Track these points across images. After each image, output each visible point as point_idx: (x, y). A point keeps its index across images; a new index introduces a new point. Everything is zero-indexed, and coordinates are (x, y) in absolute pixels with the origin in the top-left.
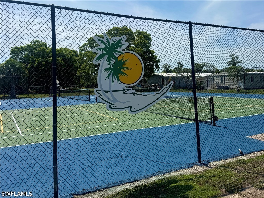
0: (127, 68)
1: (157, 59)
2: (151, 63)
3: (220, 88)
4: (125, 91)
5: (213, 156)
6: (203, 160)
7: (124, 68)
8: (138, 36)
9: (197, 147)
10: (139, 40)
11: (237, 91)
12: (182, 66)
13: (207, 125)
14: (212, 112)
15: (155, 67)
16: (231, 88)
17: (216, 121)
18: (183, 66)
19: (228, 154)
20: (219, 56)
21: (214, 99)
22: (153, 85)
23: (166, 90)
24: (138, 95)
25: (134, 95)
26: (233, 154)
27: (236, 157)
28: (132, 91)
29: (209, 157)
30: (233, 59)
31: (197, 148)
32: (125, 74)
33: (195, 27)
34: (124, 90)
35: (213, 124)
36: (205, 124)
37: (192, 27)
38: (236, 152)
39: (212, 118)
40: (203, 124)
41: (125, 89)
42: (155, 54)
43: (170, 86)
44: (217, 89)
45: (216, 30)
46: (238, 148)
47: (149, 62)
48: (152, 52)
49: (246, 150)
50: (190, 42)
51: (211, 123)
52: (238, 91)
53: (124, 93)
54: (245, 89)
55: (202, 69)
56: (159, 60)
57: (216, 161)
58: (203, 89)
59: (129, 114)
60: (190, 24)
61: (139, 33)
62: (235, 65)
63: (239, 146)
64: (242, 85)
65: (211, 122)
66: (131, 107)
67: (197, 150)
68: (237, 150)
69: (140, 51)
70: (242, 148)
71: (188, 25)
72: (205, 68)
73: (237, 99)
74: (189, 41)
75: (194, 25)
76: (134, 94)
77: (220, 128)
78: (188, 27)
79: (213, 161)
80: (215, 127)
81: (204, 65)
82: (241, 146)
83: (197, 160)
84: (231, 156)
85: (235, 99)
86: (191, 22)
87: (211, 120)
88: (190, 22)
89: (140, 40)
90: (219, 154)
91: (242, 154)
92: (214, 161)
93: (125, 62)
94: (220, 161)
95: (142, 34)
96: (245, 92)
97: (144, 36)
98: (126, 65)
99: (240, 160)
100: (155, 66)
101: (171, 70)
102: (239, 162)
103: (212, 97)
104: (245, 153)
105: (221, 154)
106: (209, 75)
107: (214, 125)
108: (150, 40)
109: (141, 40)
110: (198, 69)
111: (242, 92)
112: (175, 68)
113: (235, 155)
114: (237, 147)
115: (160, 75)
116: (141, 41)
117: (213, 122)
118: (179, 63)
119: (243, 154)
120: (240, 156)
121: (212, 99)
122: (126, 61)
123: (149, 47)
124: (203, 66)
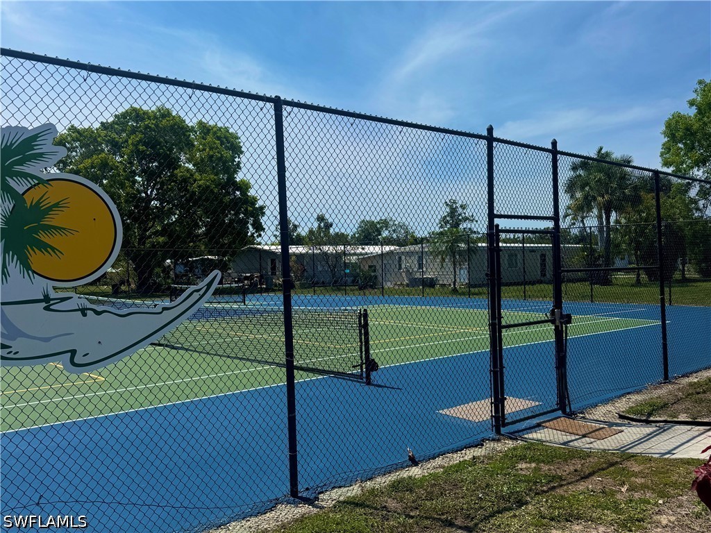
0: (60, 228)
1: (257, 206)
2: (241, 216)
3: (414, 282)
4: (52, 302)
5: (334, 473)
6: (306, 486)
7: (48, 228)
8: (203, 138)
9: (287, 453)
10: (204, 150)
11: (453, 290)
12: (328, 226)
13: (355, 383)
14: (363, 349)
15: (250, 227)
16: (441, 282)
17: (374, 373)
18: (331, 225)
19: (376, 463)
20: (362, 199)
21: (370, 315)
22: (246, 278)
23: (196, 296)
24: (98, 313)
25: (84, 315)
26: (390, 463)
27: (397, 470)
28: (78, 301)
29: (322, 476)
30: (453, 211)
31: (288, 456)
32: (53, 249)
33: (292, 115)
34: (47, 299)
35: (365, 380)
36: (349, 382)
37: (285, 114)
38: (399, 456)
39: (364, 366)
40: (344, 382)
41: (53, 295)
42: (252, 192)
43: (209, 285)
44: (408, 285)
45: (354, 126)
46: (404, 447)
47: (237, 214)
48: (244, 187)
49: (424, 449)
50: (276, 157)
51: (361, 376)
52: (455, 291)
53: (47, 308)
54: (470, 285)
55: (380, 235)
56: (262, 208)
57: (340, 487)
58: (373, 287)
59: (67, 374)
60: (278, 103)
61: (205, 129)
62: (458, 225)
63: (406, 442)
64: (463, 277)
65: (362, 374)
66: (73, 352)
67: (287, 463)
68: (401, 451)
69: (208, 181)
70: (414, 444)
71: (270, 105)
72: (385, 234)
73: (455, 313)
74: (274, 153)
75: (289, 108)
76: (83, 311)
77: (385, 389)
78: (273, 112)
79: (334, 488)
80: (372, 387)
81: (385, 223)
82: (411, 440)
83: (286, 488)
84: (383, 470)
85: (451, 313)
86: (279, 97)
87: (362, 369)
88: (276, 97)
89: (207, 150)
90: (351, 467)
91: (414, 462)
92: (336, 487)
93: (50, 208)
94: (351, 486)
95: (215, 133)
96: (470, 294)
97: (218, 138)
98: (54, 219)
99: (400, 481)
100: (252, 225)
101: (299, 235)
102: (395, 486)
103: (365, 310)
104: (422, 459)
105: (356, 464)
106: (391, 252)
107: (369, 383)
108: (237, 150)
109: (211, 149)
110: (370, 234)
111: (463, 294)
112: (311, 232)
113: (395, 466)
114: (401, 443)
115: (265, 251)
116: (211, 153)
117: (364, 375)
118: (321, 218)
119: (417, 460)
120: (408, 466)
121: (366, 315)
122: (57, 205)
123: (236, 172)
124: (381, 228)
